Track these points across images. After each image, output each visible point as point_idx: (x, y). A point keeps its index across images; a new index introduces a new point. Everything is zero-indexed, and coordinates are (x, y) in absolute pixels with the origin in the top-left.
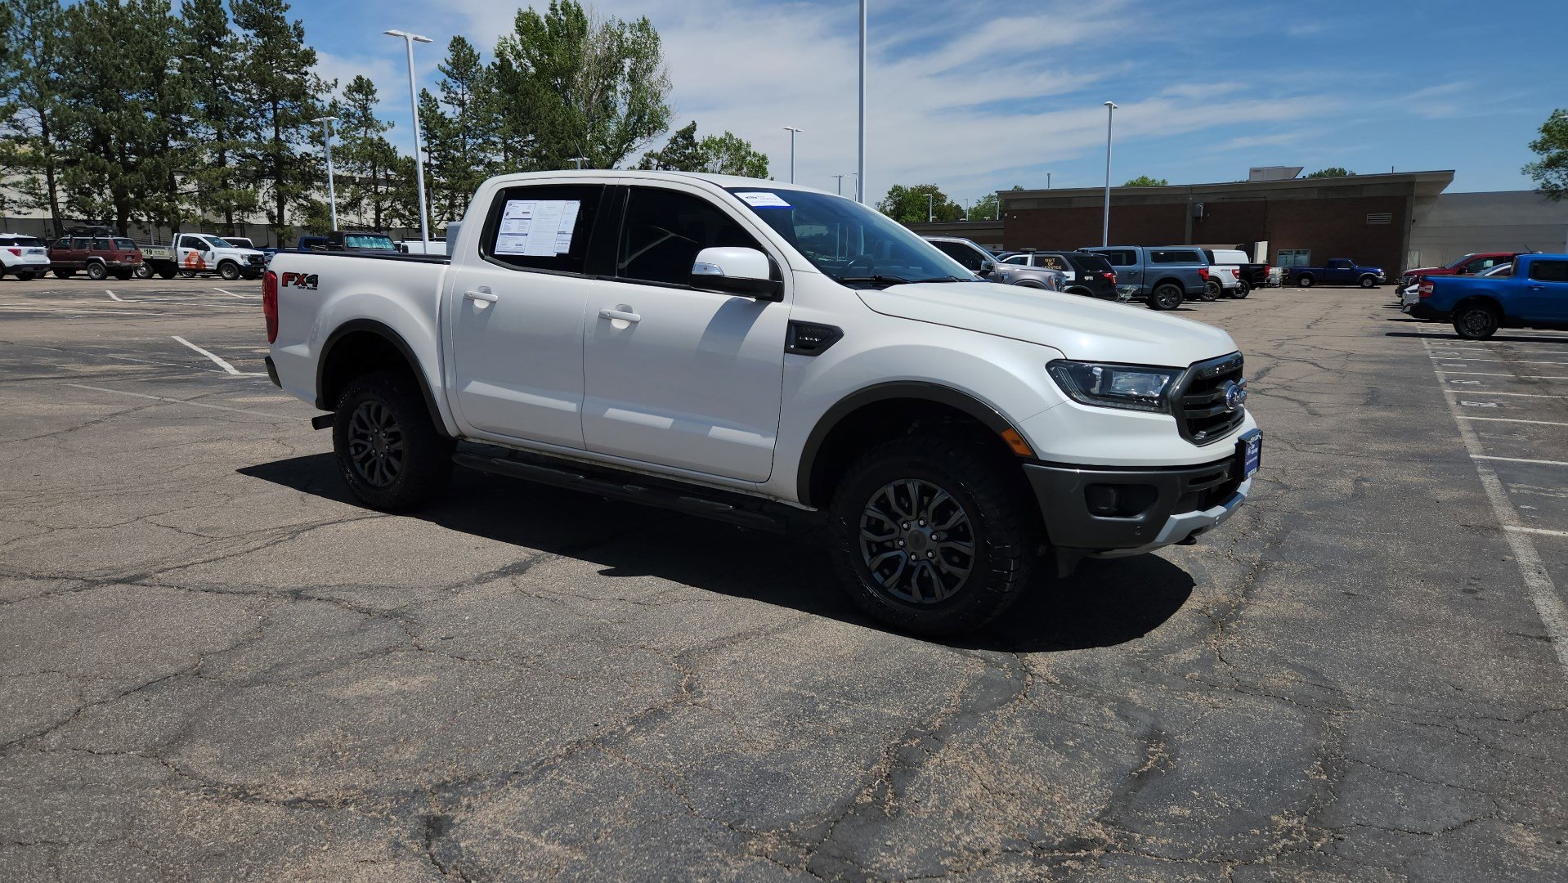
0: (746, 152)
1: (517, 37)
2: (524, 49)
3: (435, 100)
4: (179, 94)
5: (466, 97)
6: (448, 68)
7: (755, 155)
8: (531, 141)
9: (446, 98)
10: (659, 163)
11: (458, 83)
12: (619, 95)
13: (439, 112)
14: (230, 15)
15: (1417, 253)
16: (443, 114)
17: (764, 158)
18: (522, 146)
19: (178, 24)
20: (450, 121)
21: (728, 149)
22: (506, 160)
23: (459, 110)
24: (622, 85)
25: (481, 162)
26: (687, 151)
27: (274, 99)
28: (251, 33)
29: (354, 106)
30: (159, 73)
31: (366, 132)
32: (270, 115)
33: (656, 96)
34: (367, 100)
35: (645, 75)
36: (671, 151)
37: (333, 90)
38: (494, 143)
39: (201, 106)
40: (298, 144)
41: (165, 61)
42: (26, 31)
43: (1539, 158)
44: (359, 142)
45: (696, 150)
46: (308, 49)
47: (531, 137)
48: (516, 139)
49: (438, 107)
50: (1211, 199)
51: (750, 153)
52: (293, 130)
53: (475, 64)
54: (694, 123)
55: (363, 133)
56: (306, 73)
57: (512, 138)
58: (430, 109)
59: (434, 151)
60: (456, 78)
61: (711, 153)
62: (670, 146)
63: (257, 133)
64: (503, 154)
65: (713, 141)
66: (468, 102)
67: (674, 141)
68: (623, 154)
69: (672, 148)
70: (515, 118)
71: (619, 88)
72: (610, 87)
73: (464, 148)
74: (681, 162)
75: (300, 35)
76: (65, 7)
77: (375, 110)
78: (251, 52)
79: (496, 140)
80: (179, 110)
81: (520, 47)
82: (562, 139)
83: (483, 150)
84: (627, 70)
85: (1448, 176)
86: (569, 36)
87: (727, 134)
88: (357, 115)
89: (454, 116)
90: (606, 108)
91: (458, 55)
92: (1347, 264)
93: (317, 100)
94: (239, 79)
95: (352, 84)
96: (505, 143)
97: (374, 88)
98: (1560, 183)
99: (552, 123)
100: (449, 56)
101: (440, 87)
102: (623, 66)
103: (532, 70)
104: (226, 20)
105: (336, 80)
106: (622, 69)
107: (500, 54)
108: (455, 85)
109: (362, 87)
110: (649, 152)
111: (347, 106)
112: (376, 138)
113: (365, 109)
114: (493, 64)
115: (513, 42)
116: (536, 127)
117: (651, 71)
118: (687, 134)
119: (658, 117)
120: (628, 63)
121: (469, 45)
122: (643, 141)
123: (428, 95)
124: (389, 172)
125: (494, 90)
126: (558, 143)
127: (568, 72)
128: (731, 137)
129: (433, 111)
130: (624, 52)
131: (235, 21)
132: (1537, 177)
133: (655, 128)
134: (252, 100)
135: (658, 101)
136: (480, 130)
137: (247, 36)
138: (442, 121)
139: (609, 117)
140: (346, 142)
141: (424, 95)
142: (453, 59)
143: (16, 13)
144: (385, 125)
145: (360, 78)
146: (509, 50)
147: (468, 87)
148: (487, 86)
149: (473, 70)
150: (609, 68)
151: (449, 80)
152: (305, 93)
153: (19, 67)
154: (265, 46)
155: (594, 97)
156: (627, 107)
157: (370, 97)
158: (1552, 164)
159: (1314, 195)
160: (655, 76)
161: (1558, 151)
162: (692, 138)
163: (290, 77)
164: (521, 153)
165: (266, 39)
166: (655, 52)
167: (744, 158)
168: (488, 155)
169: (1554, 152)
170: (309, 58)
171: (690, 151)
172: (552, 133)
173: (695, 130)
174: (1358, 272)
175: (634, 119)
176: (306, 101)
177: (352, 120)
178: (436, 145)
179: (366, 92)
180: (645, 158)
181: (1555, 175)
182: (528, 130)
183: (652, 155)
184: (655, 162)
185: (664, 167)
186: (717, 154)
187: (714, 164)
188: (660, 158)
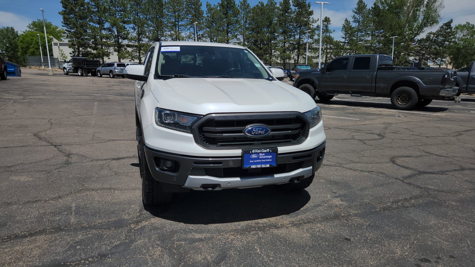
3: (349, 22)
4: (275, 28)
5: (360, 19)
6: (356, 11)
8: (382, 32)
9: (354, 20)
10: (434, 36)
11: (359, 15)
12: (421, 12)
14: (291, 4)
16: (351, 26)
18: (378, 34)
19: (278, 8)
20: (353, 28)
21: (467, 29)
22: (372, 39)
23: (357, 24)
25: (362, 41)
26: (447, 31)
27: (300, 27)
28: (296, 8)
29: (324, 26)
30: (271, 23)
31: (326, 34)
32: (299, 31)
33: (436, 11)
35: (432, 4)
36: (441, 31)
37: (317, 22)
38: (369, 34)
39: (281, 30)
40: (305, 39)
41: (273, 19)
42: (242, 15)
44: (324, 37)
45: (452, 30)
46: (311, 10)
47: (382, 31)
48: (376, 32)
49: (350, 24)
52: (304, 35)
53: (365, 8)
54: (452, 20)
55: (325, 34)
56: (310, 18)
58: (347, 25)
59: (347, 38)
60: (358, 14)
61: (458, 31)
62: (440, 29)
63: (294, 37)
64: (371, 37)
65: (461, 25)
66: (361, 21)
67: (442, 27)
68: (419, 34)
69: (441, 30)
70: (376, 25)
71: (421, 10)
72: (417, 10)
73: (357, 36)
74: (444, 35)
75: (309, 6)
76: (251, 8)
77: (330, 27)
78: (296, 14)
79: (369, 32)
80: (274, 32)
82: (394, 30)
83: (364, 36)
87: (467, 23)
88: (324, 29)
89: (355, 26)
90: (415, 18)
91: (359, 6)
93: (312, 25)
94: (291, 22)
95: (324, 20)
96: (372, 33)
97: (330, 20)
99: (391, 25)
100: (356, 6)
101: (352, 17)
103: (387, 8)
104: (290, 5)
105: (318, 19)
106: (423, 3)
107: (375, 4)
108: (357, 16)
109: (327, 20)
112: (328, 35)
113: (327, 26)
114: (372, 7)
116: (384, 27)
117: (435, 2)
118: (448, 25)
121: (364, 2)
122: (428, 28)
123: (347, 20)
124: (331, 46)
125: (370, 16)
127: (401, 7)
128: (469, 24)
129: (348, 25)
131: (293, 5)
133: (433, 23)
134: (294, 27)
136: (364, 30)
137: (295, 9)
138: (351, 28)
139: (415, 21)
141: (346, 20)
142: (357, 8)
143: (241, 11)
144: (332, 31)
145: (326, 17)
146: (380, 2)
147: (362, 16)
148: (368, 15)
149: (364, 10)
151: (356, 15)
152: (308, 24)
153: (239, 25)
154: (299, 11)
155: (410, 14)
156: (423, 16)
157: (329, 23)
160: (437, 4)
162: (450, 25)
163: (305, 19)
164: (377, 36)
165: (300, 9)
168: (366, 38)
170: (311, 13)
171: (449, 30)
173: (452, 22)
175: (425, 21)
176: (308, 26)
178: (348, 36)
179: (328, 21)
180: (428, 34)
182: (381, 29)
183: (431, 33)
184: (432, 36)
185: (436, 37)
186: (462, 31)
187: (460, 35)
188: (434, 34)
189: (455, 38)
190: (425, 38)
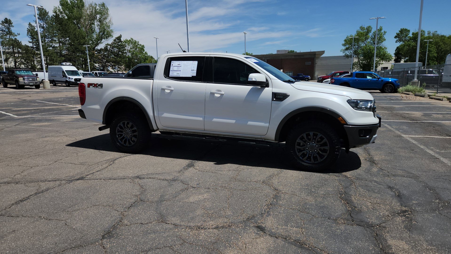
0: (138, 44)
1: (61, 7)
2: (63, 11)
3: (34, 26)
5: (45, 25)
6: (38, 16)
7: (140, 45)
10: (110, 47)
11: (41, 21)
12: (96, 26)
13: (35, 30)
15: (317, 72)
16: (37, 31)
17: (143, 46)
18: (65, 41)
21: (132, 43)
22: (60, 46)
23: (42, 30)
24: (96, 23)
25: (51, 46)
26: (119, 44)
29: (5, 28)
31: (9, 37)
33: (109, 27)
34: (9, 26)
35: (104, 20)
38: (55, 40)
43: (344, 48)
44: (7, 40)
45: (122, 43)
47: (68, 39)
49: (35, 29)
50: (268, 58)
51: (139, 44)
53: (47, 15)
54: (121, 35)
57: (62, 39)
59: (34, 43)
60: (40, 19)
61: (127, 44)
62: (113, 42)
64: (58, 44)
65: (127, 41)
66: (45, 27)
67: (115, 40)
68: (99, 44)
69: (114, 42)
70: (62, 32)
71: (96, 24)
72: (93, 24)
73: (45, 42)
74: (118, 47)
77: (13, 29)
79: (56, 39)
81: (62, 10)
82: (79, 39)
83: (52, 43)
84: (98, 18)
85: (323, 52)
86: (79, 7)
87: (131, 38)
88: (6, 31)
89: (41, 32)
90: (92, 30)
91: (41, 12)
92: (302, 75)
95: (4, 21)
96: (59, 40)
97: (12, 22)
98: (349, 54)
99: (75, 34)
102: (97, 17)
103: (66, 17)
106: (96, 18)
107: (55, 12)
109: (7, 22)
110: (107, 44)
111: (2, 28)
113: (9, 29)
115: (59, 8)
116: (70, 36)
117: (106, 19)
118: (119, 38)
119: (110, 33)
120: (98, 16)
121: (44, 9)
122: (105, 40)
123: (31, 25)
124: (19, 50)
125: (54, 23)
126: (77, 41)
127: (79, 19)
128: (133, 39)
129: (33, 30)
130: (97, 13)
132: (344, 52)
133: (108, 36)
135: (109, 28)
136: (50, 36)
139: (93, 32)
140: (2, 40)
142: (39, 13)
144: (16, 34)
145: (6, 19)
146: (58, 11)
147: (45, 22)
148: (52, 22)
149: (47, 17)
150: (92, 18)
151: (38, 20)
155: (88, 27)
156: (99, 30)
157: (10, 25)
158: (347, 49)
159: (293, 57)
160: (107, 21)
161: (348, 46)
162: (121, 39)
164: (65, 44)
166: (107, 14)
167: (137, 46)
168: (54, 44)
169: (347, 46)
171: (120, 43)
172: (75, 37)
173: (121, 37)
174: (304, 77)
175: (101, 33)
177: (4, 33)
178: (35, 41)
179: (9, 23)
180: (106, 45)
181: (348, 52)
182: (67, 37)
183: (108, 45)
184: (109, 47)
185: (112, 48)
186: (129, 44)
187: (128, 48)
188: (111, 46)
189: (125, 50)
190: (103, 48)
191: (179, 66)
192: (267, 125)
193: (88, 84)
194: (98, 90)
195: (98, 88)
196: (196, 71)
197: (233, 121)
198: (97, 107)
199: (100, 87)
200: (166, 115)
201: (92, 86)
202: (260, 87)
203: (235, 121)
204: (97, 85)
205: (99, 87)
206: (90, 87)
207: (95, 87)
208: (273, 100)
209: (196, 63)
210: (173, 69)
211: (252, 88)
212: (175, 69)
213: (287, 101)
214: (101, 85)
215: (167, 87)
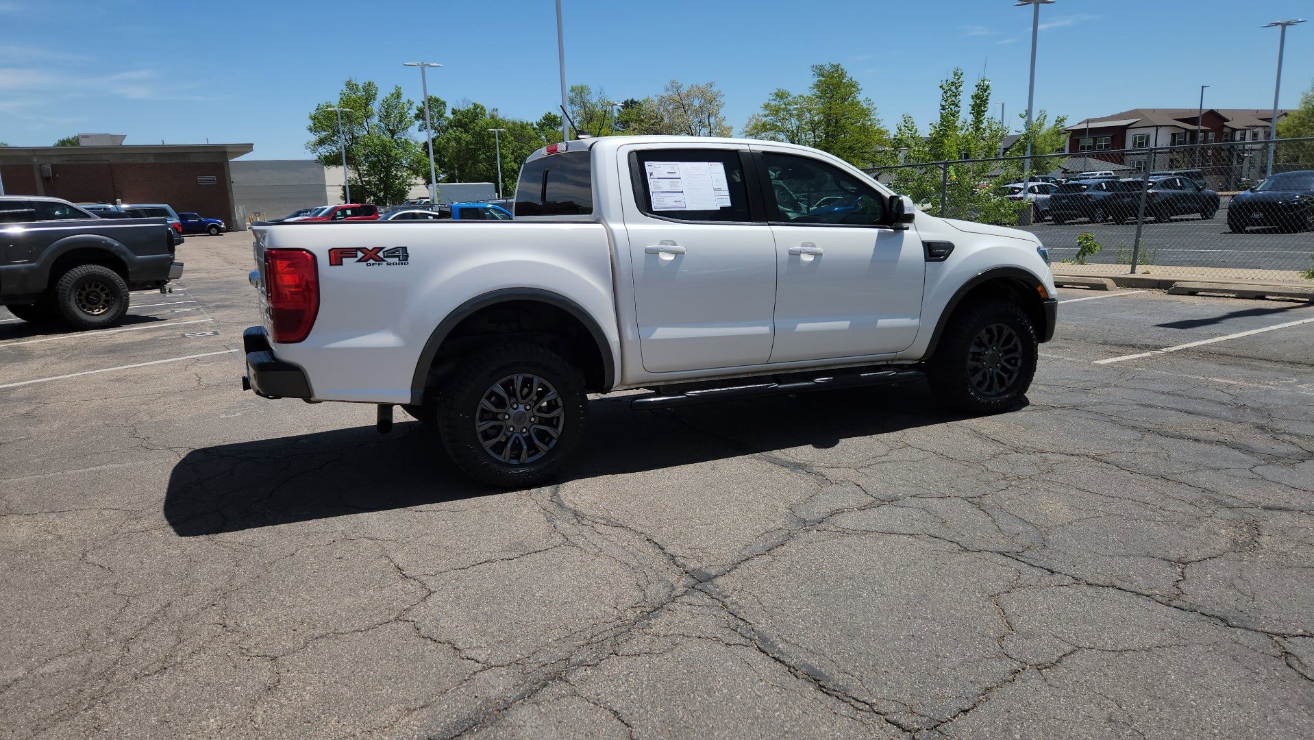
191: (672, 177)
192: (916, 322)
193: (330, 251)
194: (385, 272)
195: (385, 263)
196: (727, 193)
197: (845, 324)
198: (385, 339)
199: (396, 260)
200: (662, 333)
201: (356, 257)
202: (892, 230)
203: (849, 322)
204: (381, 254)
205: (390, 260)
206: (341, 264)
207: (371, 261)
208: (926, 260)
209: (718, 169)
210: (659, 188)
211: (879, 234)
212: (666, 185)
213: (954, 261)
214: (401, 254)
215: (662, 243)
